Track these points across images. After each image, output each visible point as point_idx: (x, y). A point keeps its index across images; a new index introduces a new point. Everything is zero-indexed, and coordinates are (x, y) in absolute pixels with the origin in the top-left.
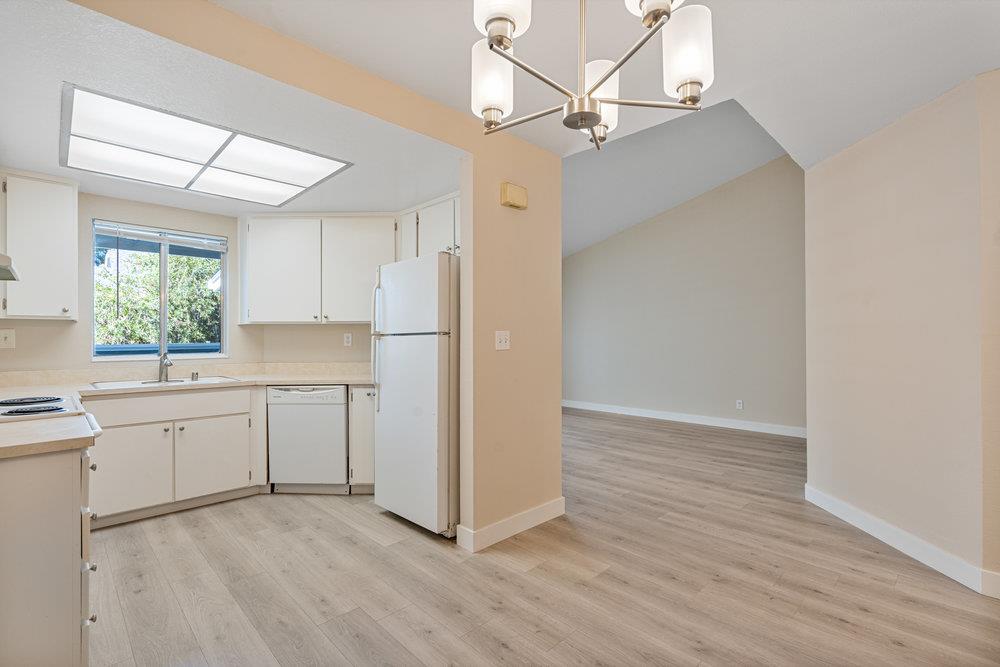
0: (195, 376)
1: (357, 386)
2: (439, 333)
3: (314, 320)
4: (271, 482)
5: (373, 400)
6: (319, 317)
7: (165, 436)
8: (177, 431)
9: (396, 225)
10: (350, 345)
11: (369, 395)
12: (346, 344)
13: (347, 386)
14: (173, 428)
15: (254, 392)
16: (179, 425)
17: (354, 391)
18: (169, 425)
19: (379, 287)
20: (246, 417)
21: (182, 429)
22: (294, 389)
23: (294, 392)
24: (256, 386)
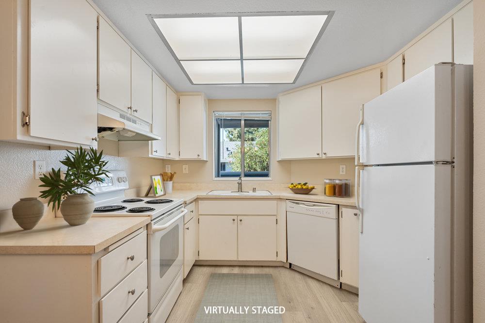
0: (254, 190)
1: (346, 206)
2: (437, 162)
3: (317, 156)
4: (289, 261)
5: (358, 219)
6: (320, 154)
7: (234, 223)
8: (239, 221)
9: (382, 74)
10: (344, 173)
11: (356, 215)
12: (341, 173)
13: (338, 205)
14: (237, 219)
15: (279, 202)
16: (240, 218)
17: (343, 210)
18: (235, 217)
19: (362, 124)
20: (275, 218)
21: (241, 220)
22: (301, 204)
23: (301, 205)
24: (280, 199)
